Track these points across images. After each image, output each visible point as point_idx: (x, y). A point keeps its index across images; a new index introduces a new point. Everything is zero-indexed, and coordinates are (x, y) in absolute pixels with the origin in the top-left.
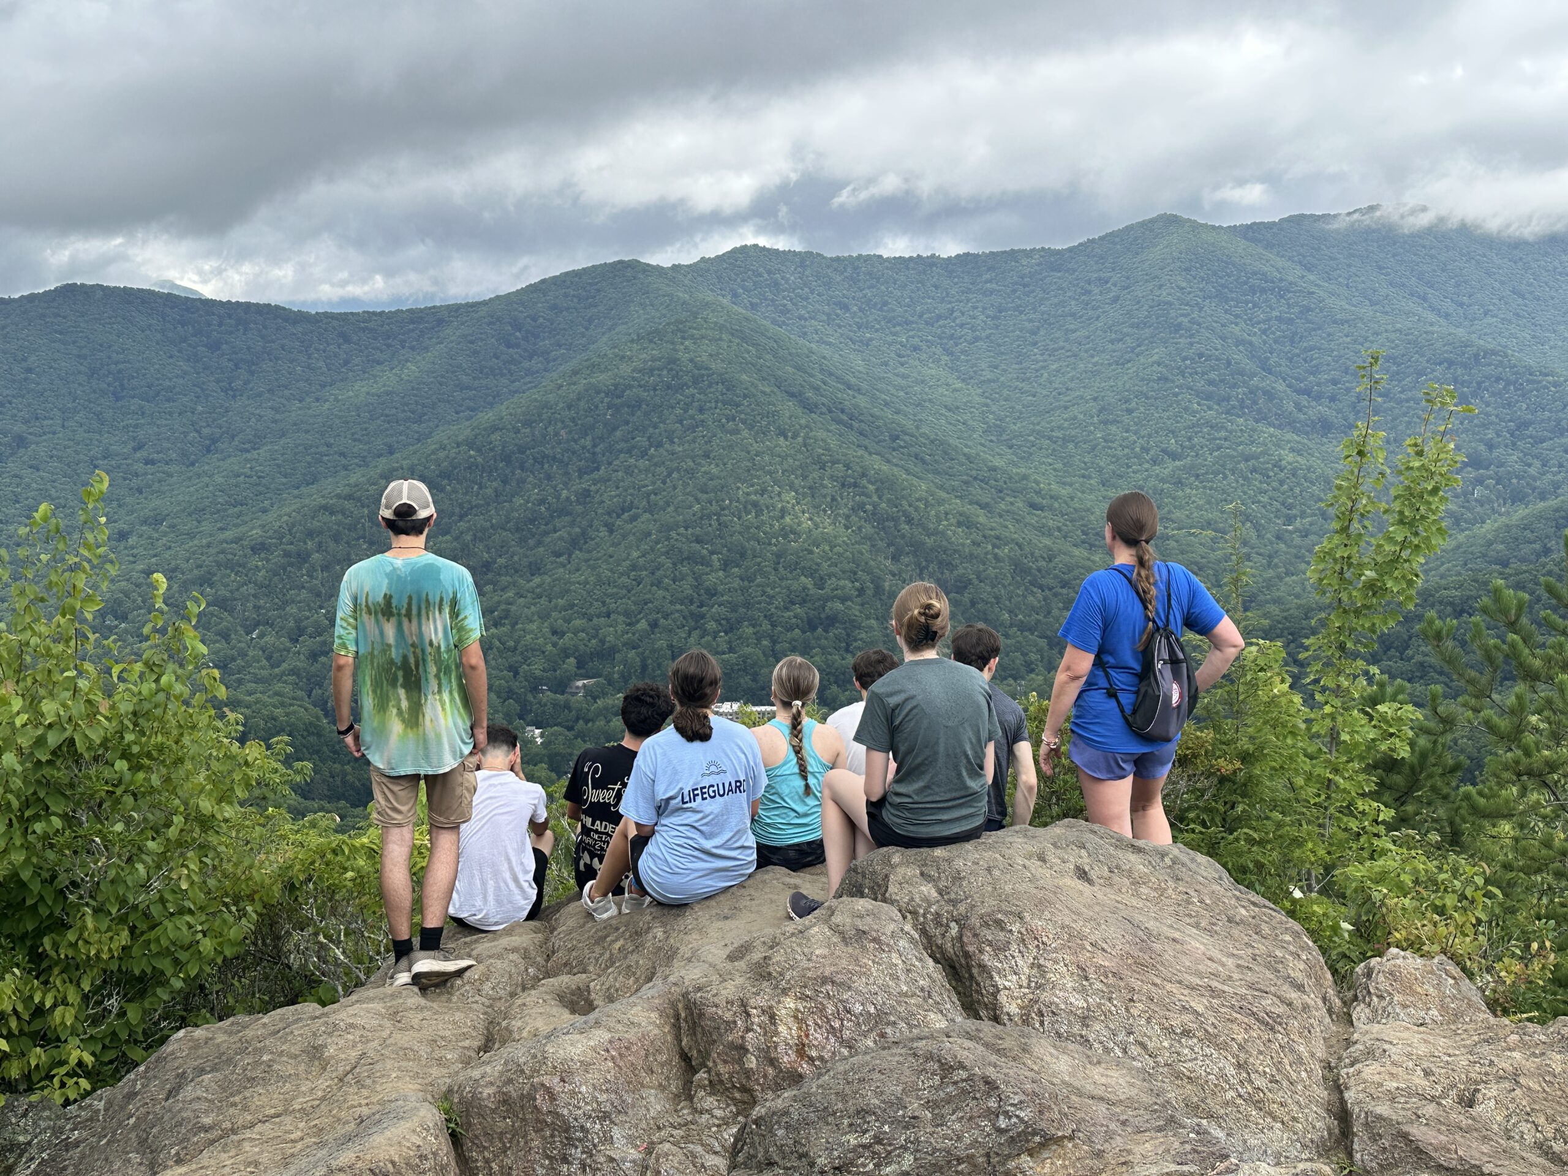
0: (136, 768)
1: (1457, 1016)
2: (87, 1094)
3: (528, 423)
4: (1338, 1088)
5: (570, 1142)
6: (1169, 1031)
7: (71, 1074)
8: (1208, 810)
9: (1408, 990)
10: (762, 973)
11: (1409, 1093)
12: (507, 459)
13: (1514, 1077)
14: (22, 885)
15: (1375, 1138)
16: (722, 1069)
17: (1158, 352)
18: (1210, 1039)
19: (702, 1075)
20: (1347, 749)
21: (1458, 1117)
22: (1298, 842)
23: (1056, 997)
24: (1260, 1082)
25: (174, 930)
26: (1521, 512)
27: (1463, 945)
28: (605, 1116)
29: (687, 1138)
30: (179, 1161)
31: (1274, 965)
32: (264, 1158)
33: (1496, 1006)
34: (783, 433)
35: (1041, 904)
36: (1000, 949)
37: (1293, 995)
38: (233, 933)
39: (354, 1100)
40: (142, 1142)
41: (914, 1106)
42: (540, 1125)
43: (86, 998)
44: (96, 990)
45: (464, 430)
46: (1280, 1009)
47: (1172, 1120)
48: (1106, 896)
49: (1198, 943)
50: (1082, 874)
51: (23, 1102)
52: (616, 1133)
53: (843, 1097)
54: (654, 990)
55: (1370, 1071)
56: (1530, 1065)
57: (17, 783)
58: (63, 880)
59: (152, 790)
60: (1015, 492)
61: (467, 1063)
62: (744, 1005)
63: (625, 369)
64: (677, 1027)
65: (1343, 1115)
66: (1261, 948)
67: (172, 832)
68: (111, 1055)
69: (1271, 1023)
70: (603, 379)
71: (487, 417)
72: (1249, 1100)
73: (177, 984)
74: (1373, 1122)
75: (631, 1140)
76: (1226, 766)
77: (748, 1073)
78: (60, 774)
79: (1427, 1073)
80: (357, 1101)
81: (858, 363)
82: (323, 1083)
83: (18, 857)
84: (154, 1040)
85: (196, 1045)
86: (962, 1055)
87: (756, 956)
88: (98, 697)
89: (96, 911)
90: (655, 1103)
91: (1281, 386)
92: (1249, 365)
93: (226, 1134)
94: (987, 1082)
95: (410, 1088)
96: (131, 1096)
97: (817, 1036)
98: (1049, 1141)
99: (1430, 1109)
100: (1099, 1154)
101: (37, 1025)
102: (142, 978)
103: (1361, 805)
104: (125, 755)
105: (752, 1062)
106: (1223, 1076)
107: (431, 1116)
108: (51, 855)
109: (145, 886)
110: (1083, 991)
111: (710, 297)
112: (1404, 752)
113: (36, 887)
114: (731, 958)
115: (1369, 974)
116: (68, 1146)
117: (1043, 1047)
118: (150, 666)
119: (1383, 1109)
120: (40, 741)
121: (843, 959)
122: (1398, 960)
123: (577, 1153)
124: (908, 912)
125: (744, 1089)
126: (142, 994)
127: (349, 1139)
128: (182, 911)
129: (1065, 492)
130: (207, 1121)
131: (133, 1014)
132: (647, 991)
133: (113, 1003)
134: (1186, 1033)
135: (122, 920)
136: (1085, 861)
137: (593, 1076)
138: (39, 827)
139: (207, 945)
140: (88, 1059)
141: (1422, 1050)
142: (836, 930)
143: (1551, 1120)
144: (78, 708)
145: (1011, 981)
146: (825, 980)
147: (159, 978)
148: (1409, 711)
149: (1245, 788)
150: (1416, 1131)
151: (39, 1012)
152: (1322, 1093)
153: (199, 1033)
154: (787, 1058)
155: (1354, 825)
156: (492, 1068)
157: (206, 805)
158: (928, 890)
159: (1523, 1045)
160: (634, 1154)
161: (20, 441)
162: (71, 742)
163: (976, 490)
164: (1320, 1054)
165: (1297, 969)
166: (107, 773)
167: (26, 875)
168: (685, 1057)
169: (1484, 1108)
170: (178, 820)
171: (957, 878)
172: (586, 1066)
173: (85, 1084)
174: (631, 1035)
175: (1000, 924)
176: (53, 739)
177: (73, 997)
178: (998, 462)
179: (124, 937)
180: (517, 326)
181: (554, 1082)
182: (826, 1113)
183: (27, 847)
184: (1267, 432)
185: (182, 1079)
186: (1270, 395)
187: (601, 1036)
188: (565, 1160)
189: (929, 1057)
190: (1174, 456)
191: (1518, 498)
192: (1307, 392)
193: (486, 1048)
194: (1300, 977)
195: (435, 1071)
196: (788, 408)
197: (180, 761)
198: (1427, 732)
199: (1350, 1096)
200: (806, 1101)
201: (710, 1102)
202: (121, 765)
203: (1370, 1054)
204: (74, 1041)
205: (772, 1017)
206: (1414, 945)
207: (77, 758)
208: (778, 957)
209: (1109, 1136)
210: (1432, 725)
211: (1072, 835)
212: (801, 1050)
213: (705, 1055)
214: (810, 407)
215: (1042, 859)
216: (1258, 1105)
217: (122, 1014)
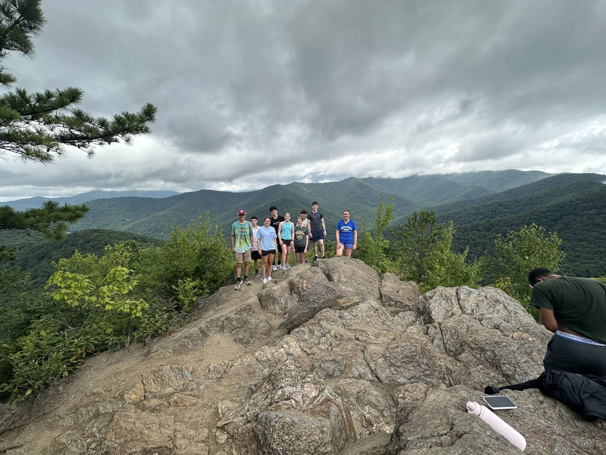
0: (214, 252)
1: (396, 281)
2: (208, 296)
3: (265, 207)
4: (380, 291)
5: (275, 300)
6: (357, 284)
7: (206, 293)
8: (361, 255)
9: (389, 278)
10: (301, 277)
11: (390, 291)
12: (262, 212)
13: (404, 289)
14: (199, 268)
15: (385, 297)
16: (296, 290)
17: (351, 196)
18: (363, 285)
19: (293, 291)
20: (380, 247)
21: (396, 294)
22: (373, 259)
23: (342, 280)
24: (369, 290)
25: (219, 274)
26: (401, 217)
27: (396, 272)
28: (280, 297)
29: (291, 300)
30: (222, 304)
31: (371, 275)
32: (233, 304)
33: (401, 280)
34: (300, 208)
35: (339, 267)
36: (334, 273)
37: (374, 279)
38: (228, 274)
39: (245, 296)
40: (216, 302)
41: (323, 293)
42: (271, 298)
43: (208, 283)
44: (209, 282)
45: (256, 208)
46: (372, 280)
47: (358, 294)
48: (348, 266)
49: (361, 272)
50: (345, 263)
51: (200, 298)
52: (282, 299)
53: (313, 292)
54: (286, 280)
55: (384, 288)
56: (406, 287)
57: (198, 254)
58: (204, 267)
59: (216, 255)
60: (332, 215)
61: (260, 291)
62: (299, 282)
63: (278, 199)
64: (289, 285)
65: (381, 295)
66: (369, 272)
67: (219, 260)
68: (211, 291)
69: (371, 282)
70: (275, 201)
71: (259, 206)
72: (368, 293)
73: (220, 281)
74: (385, 295)
75: (284, 300)
76: (363, 249)
77: (300, 291)
78: (204, 253)
79: (392, 289)
80: (246, 296)
81: (310, 198)
82: (241, 294)
83: (199, 264)
84: (217, 289)
85: (223, 289)
86: (330, 286)
87: (300, 275)
88: (209, 242)
89: (209, 271)
90: (287, 295)
91: (368, 200)
92: (364, 197)
93: (228, 301)
94: (333, 289)
95: (253, 294)
96: (215, 296)
97: (309, 286)
98: (342, 297)
99: (393, 293)
100: (349, 299)
101: (201, 287)
102: (216, 281)
103: (382, 254)
104: (213, 250)
105: (300, 289)
106: (364, 289)
107: (257, 297)
108: (203, 264)
109: (216, 268)
110: (345, 279)
111: (289, 189)
112: (387, 247)
113: (201, 268)
114: (297, 275)
115: (384, 276)
116: (206, 303)
117: (341, 285)
118: (215, 238)
119: (386, 293)
120: (201, 248)
121: (312, 275)
122: (388, 274)
123: (276, 302)
124: (321, 269)
125: (299, 293)
126: (215, 283)
127: (245, 300)
128: (221, 271)
129: (339, 215)
130: (225, 299)
131: (214, 285)
132: (285, 280)
133: (212, 284)
134: (360, 284)
135: (213, 272)
136: (345, 261)
137: (278, 292)
138: (201, 260)
139: (224, 276)
140: (208, 291)
141: (391, 285)
142: (311, 271)
143: (409, 295)
144: (206, 243)
145: (335, 278)
146: (310, 278)
147: (218, 280)
148: (388, 241)
149: (366, 252)
150: (391, 296)
151: (202, 285)
152: (378, 292)
153: (224, 288)
154: (305, 289)
155: (381, 257)
156: (264, 291)
157: (224, 257)
158: (324, 266)
159: (405, 285)
160: (284, 302)
161: (196, 211)
162: (205, 248)
163: (327, 215)
164: (378, 286)
165: (374, 275)
166: (210, 252)
167: (199, 266)
168: (291, 289)
169: (400, 293)
170: (220, 259)
171: (328, 264)
172: (277, 290)
173: (208, 295)
174: (283, 286)
175: (334, 270)
176: (203, 248)
177: (206, 283)
178: (330, 211)
179: (213, 275)
180: (263, 194)
181: (273, 292)
182: (311, 294)
183: (200, 263)
184: (366, 206)
185: (222, 294)
186: (367, 201)
187: (279, 286)
188: (275, 303)
189: (326, 286)
190: (354, 210)
191: (400, 215)
192: (371, 201)
193: (263, 289)
194: (375, 276)
195: (256, 292)
196: (300, 204)
197: (220, 251)
198: (390, 244)
199: (382, 292)
200: (308, 292)
201: (294, 295)
202: (212, 251)
203: (384, 286)
204: (206, 289)
205: (303, 283)
206: (390, 272)
207: (206, 250)
208: (303, 275)
209: (350, 296)
210: (391, 243)
211: (343, 258)
212: (307, 287)
213: (293, 289)
214: (303, 204)
215: (339, 261)
216: (369, 293)
217: (213, 285)
